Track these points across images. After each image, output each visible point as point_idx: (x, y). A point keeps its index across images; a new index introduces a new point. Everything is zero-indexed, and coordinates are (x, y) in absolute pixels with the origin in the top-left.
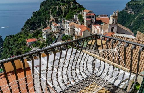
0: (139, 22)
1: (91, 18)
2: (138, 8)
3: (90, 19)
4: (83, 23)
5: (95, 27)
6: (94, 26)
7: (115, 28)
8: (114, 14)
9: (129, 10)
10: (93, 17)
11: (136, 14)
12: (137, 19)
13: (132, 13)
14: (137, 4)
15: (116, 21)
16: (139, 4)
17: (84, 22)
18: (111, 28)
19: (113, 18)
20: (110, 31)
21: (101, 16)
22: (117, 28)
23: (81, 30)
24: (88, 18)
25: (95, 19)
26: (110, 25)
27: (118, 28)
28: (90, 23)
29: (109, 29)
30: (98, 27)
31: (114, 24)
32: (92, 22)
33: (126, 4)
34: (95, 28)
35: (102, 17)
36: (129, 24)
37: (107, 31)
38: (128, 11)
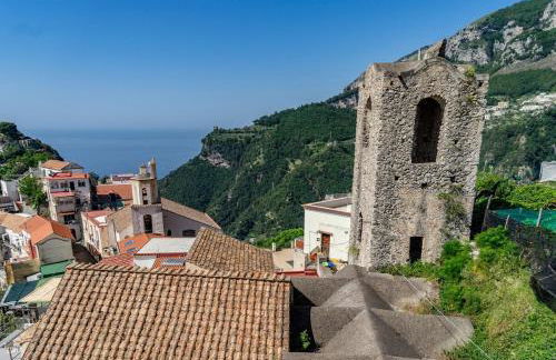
0: (248, 187)
1: (73, 188)
2: (237, 150)
3: (71, 193)
4: (42, 209)
5: (92, 219)
6: (87, 216)
7: (157, 219)
8: (142, 171)
9: (213, 156)
10: (80, 185)
11: (235, 168)
12: (239, 179)
13: (224, 164)
14: (232, 140)
15: (153, 195)
16: (236, 140)
17: (47, 205)
18: (141, 219)
19: (140, 186)
20: (142, 230)
21: (116, 179)
22: (164, 217)
23: (29, 236)
24: (60, 189)
25: (93, 190)
26: (135, 209)
27: (167, 215)
28: (72, 207)
29: (136, 224)
30: (101, 219)
31: (150, 204)
32: (78, 203)
33: (203, 141)
34: (90, 223)
35: (119, 183)
36: (224, 195)
37: (130, 231)
38: (213, 160)
